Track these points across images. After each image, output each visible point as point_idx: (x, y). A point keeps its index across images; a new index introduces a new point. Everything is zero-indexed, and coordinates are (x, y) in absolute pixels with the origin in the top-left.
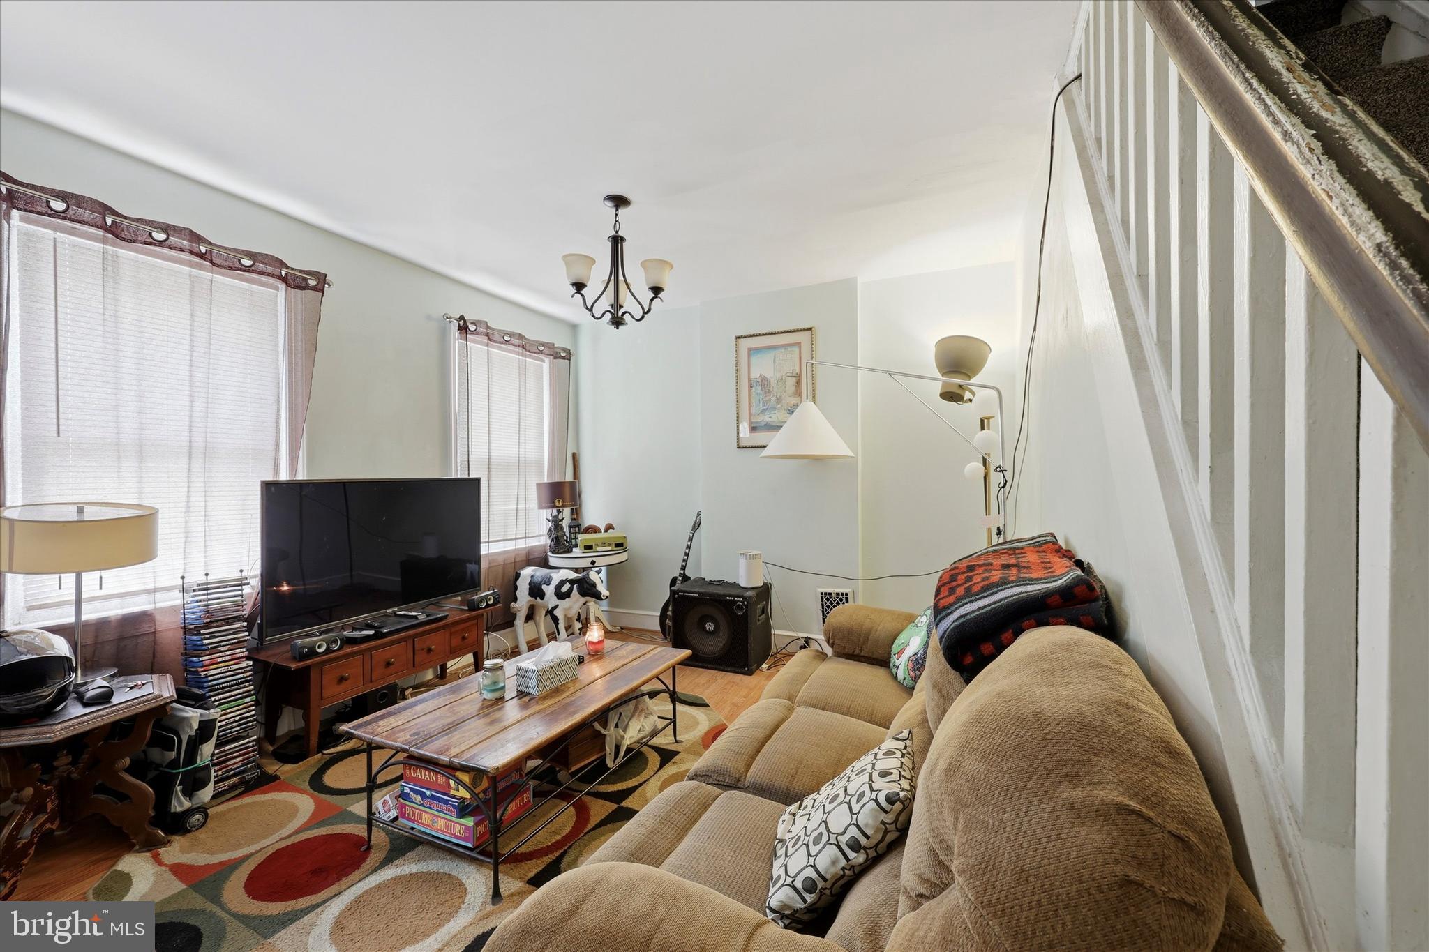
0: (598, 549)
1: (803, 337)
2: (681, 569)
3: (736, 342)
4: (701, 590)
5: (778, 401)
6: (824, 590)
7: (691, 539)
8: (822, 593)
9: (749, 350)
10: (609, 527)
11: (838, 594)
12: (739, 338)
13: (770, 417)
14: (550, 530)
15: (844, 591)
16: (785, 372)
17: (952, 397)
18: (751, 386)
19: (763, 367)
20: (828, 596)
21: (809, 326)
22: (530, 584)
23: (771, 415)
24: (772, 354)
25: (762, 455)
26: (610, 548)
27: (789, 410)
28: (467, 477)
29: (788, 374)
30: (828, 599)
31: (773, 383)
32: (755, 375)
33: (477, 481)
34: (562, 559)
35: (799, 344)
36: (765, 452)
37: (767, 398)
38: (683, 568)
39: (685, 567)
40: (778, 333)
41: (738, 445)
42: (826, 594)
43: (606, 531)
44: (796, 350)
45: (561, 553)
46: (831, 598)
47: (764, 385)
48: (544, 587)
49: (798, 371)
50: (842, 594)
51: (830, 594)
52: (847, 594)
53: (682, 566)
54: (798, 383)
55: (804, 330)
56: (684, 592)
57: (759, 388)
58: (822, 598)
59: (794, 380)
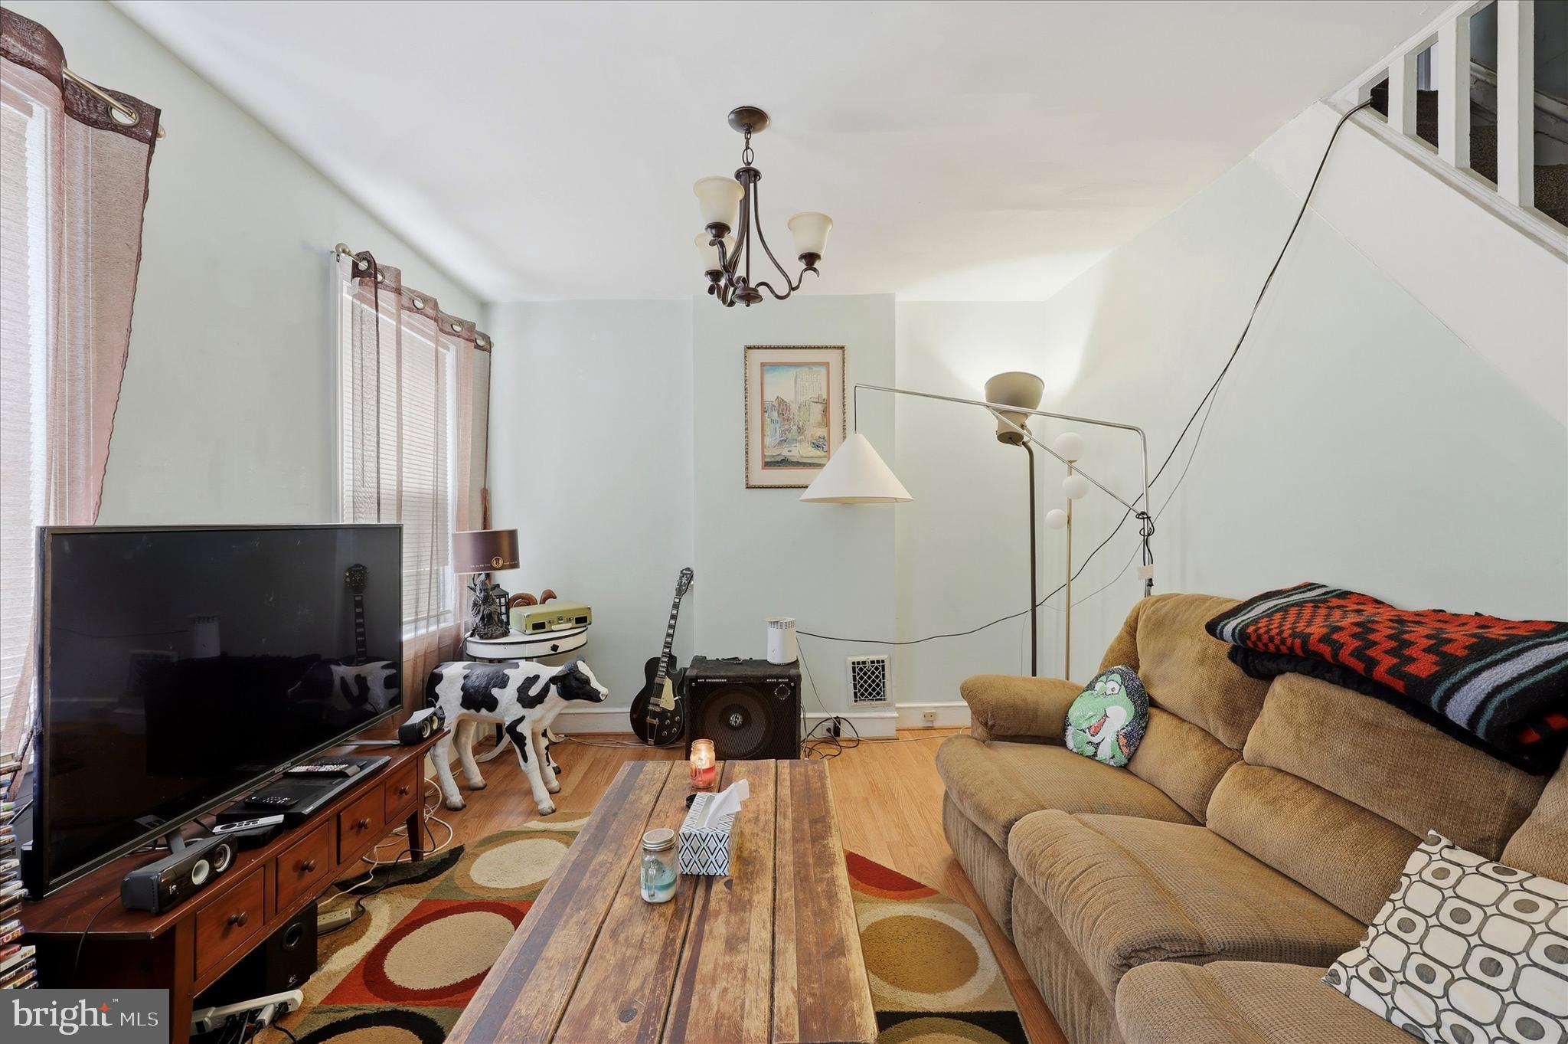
0: (554, 627)
1: (833, 357)
2: (665, 647)
3: (745, 352)
4: (729, 674)
5: (800, 431)
6: (856, 659)
7: (676, 606)
8: (853, 663)
9: (763, 365)
10: (549, 595)
11: (873, 662)
12: (750, 348)
13: (790, 451)
14: (475, 604)
15: (880, 658)
16: (810, 397)
17: (1011, 438)
18: (764, 411)
19: (781, 387)
20: (861, 665)
21: (840, 344)
22: (463, 688)
23: (790, 449)
24: (793, 372)
25: (803, 497)
26: (569, 625)
27: (813, 443)
28: (376, 523)
29: (813, 400)
30: (861, 670)
31: (794, 408)
32: (770, 397)
33: (396, 531)
34: (503, 647)
35: (827, 365)
36: (807, 494)
37: (787, 427)
38: (668, 645)
39: (671, 644)
40: (802, 348)
41: (747, 484)
42: (858, 663)
43: (543, 601)
44: (823, 370)
45: (496, 638)
46: (865, 667)
47: (782, 410)
48: (495, 692)
49: (825, 396)
50: (878, 662)
51: (864, 663)
52: (883, 661)
53: (666, 642)
54: (826, 411)
55: (835, 347)
56: (706, 678)
57: (775, 414)
58: (854, 668)
59: (820, 407)
